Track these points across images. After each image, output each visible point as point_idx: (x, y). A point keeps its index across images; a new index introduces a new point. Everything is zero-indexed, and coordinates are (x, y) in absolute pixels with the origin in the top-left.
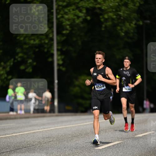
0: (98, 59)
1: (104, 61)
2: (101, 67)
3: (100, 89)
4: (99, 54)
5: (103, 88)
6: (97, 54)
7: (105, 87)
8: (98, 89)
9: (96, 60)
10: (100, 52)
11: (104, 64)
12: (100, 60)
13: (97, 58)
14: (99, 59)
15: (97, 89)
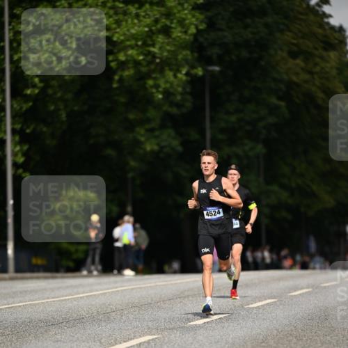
0: (207, 165)
1: (216, 168)
2: (212, 178)
3: (213, 217)
4: (208, 155)
5: (218, 216)
6: (204, 155)
7: (222, 214)
8: (210, 217)
9: (203, 166)
10: (210, 151)
11: (217, 172)
12: (210, 167)
13: (205, 163)
14: (209, 163)
15: (206, 217)
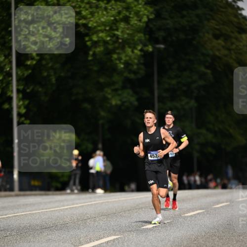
0: (149, 119)
1: (155, 122)
2: (152, 130)
3: (155, 159)
4: (150, 112)
5: (159, 158)
6: (146, 112)
8: (152, 159)
9: (146, 120)
10: (152, 111)
12: (151, 121)
13: (147, 118)
14: (150, 118)
15: (150, 158)
